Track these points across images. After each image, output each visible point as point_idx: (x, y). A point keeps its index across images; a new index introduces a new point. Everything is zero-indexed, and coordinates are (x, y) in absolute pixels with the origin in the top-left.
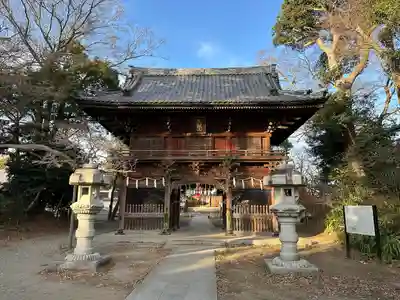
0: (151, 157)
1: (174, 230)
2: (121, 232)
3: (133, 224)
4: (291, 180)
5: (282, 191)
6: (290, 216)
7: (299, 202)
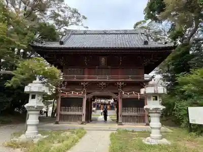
0: (75, 80)
1: (88, 122)
2: (57, 123)
3: (64, 118)
4: (157, 91)
5: (152, 98)
6: (156, 113)
7: (163, 104)
